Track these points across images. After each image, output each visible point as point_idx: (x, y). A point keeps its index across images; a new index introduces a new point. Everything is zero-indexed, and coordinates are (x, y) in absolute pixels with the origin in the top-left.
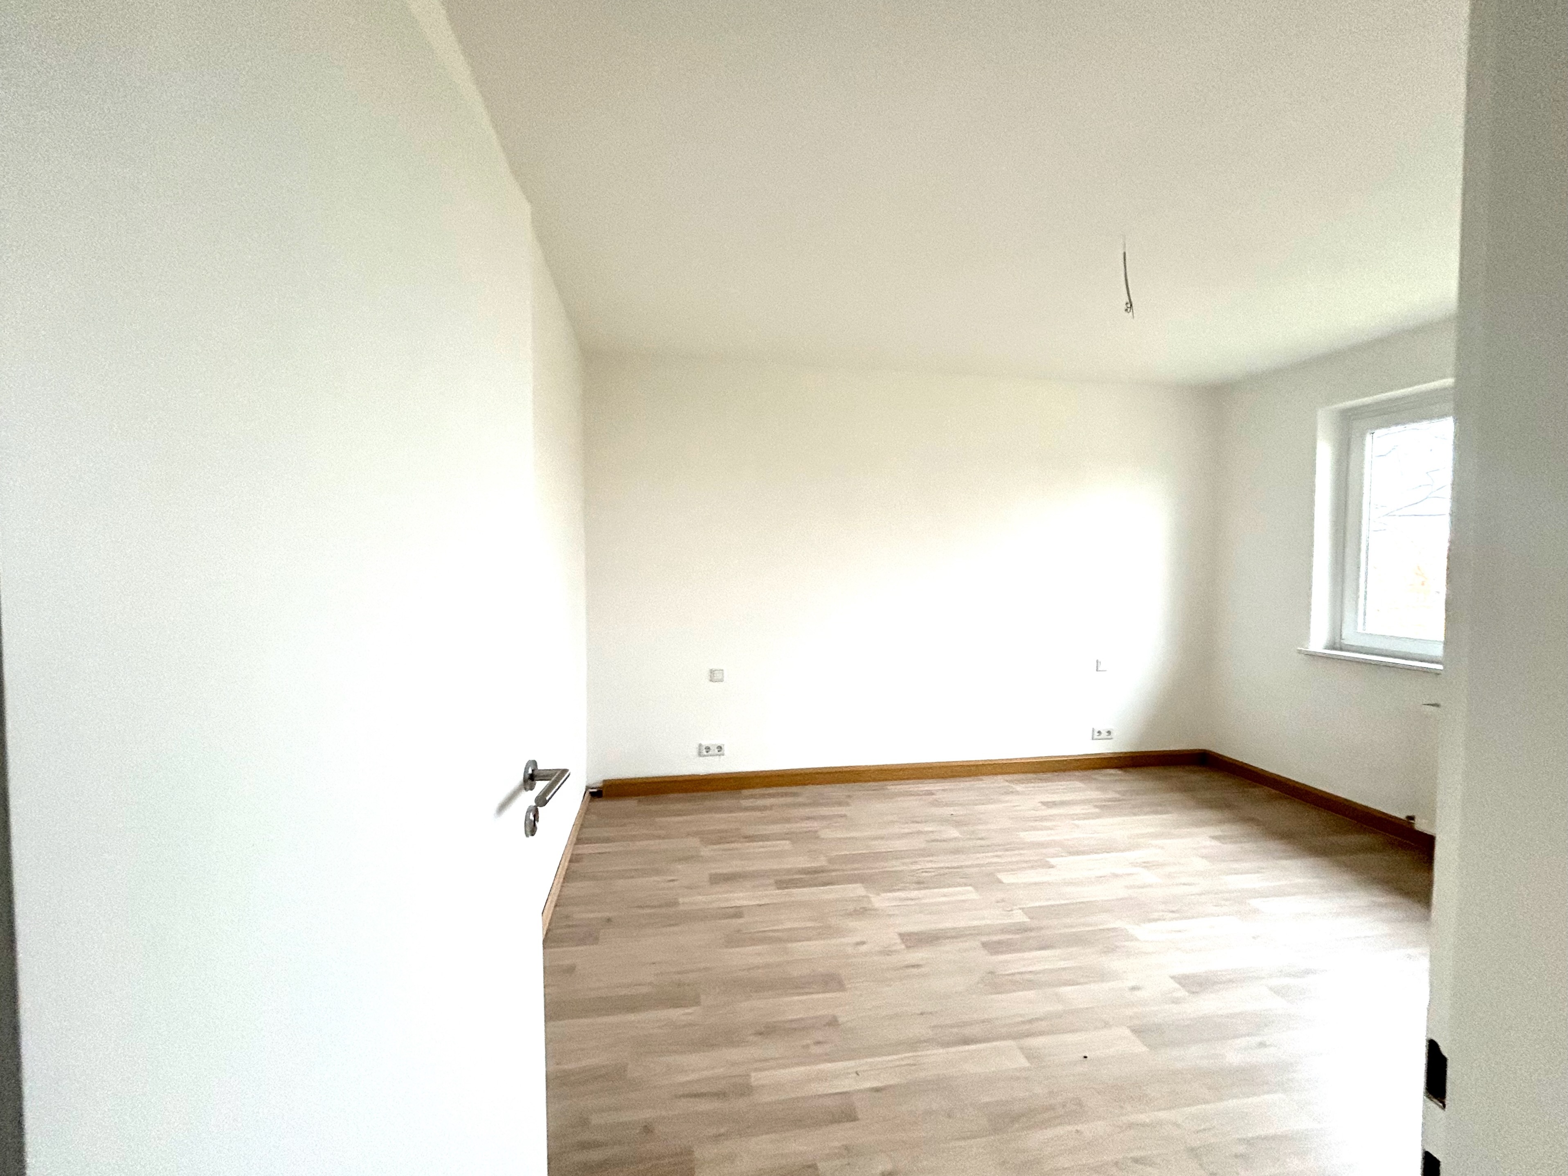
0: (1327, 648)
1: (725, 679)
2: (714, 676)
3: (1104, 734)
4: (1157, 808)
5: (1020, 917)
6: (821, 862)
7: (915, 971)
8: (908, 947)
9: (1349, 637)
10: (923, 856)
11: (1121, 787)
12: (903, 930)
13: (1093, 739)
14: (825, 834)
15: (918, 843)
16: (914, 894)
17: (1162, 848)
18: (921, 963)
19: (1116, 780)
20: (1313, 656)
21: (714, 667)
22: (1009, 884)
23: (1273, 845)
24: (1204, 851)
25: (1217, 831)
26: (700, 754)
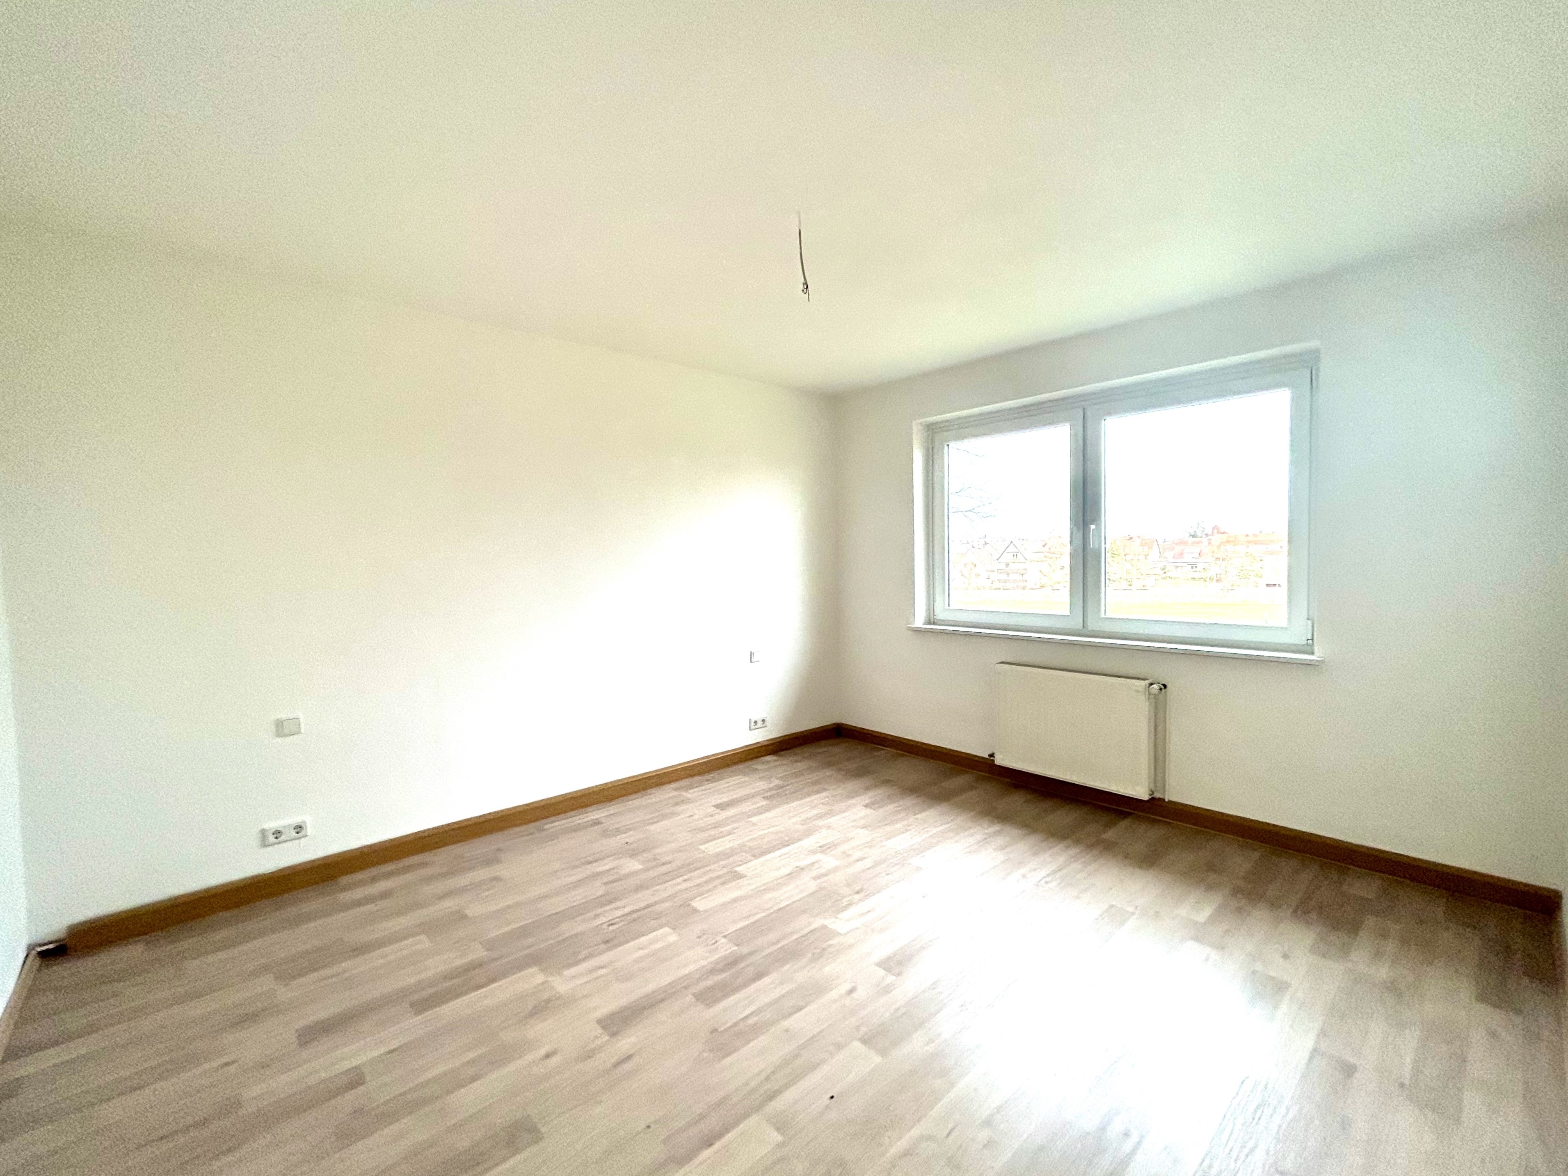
0: (924, 624)
1: (302, 731)
2: (282, 728)
3: (760, 724)
4: (817, 786)
5: (726, 949)
6: (478, 953)
7: (627, 1067)
8: (613, 1035)
9: (941, 614)
10: (603, 905)
11: (781, 771)
12: (603, 1012)
13: (750, 729)
14: (474, 910)
15: (597, 889)
16: (605, 958)
17: (829, 827)
18: (631, 1052)
19: (775, 766)
20: (917, 631)
21: (283, 716)
22: (706, 911)
23: (909, 801)
24: (862, 822)
25: (866, 798)
26: (264, 844)
